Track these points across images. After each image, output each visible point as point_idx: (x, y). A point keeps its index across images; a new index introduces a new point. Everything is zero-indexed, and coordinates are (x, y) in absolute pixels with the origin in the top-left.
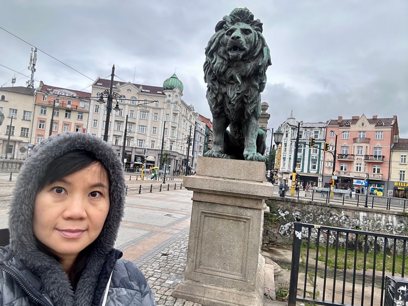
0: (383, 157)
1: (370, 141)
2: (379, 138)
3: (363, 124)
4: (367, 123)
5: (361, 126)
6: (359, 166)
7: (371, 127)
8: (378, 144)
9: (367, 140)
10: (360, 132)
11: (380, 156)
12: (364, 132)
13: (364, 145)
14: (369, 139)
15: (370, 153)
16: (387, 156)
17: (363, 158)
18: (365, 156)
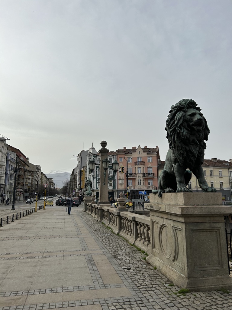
0: (154, 174)
1: (145, 164)
2: (150, 161)
3: (139, 152)
4: (142, 152)
5: (139, 154)
6: (140, 181)
7: (144, 154)
8: (150, 165)
9: (143, 163)
10: (138, 157)
11: (152, 173)
12: (141, 157)
13: (142, 166)
14: (144, 162)
15: (145, 172)
16: (156, 173)
17: (142, 175)
18: (143, 174)
